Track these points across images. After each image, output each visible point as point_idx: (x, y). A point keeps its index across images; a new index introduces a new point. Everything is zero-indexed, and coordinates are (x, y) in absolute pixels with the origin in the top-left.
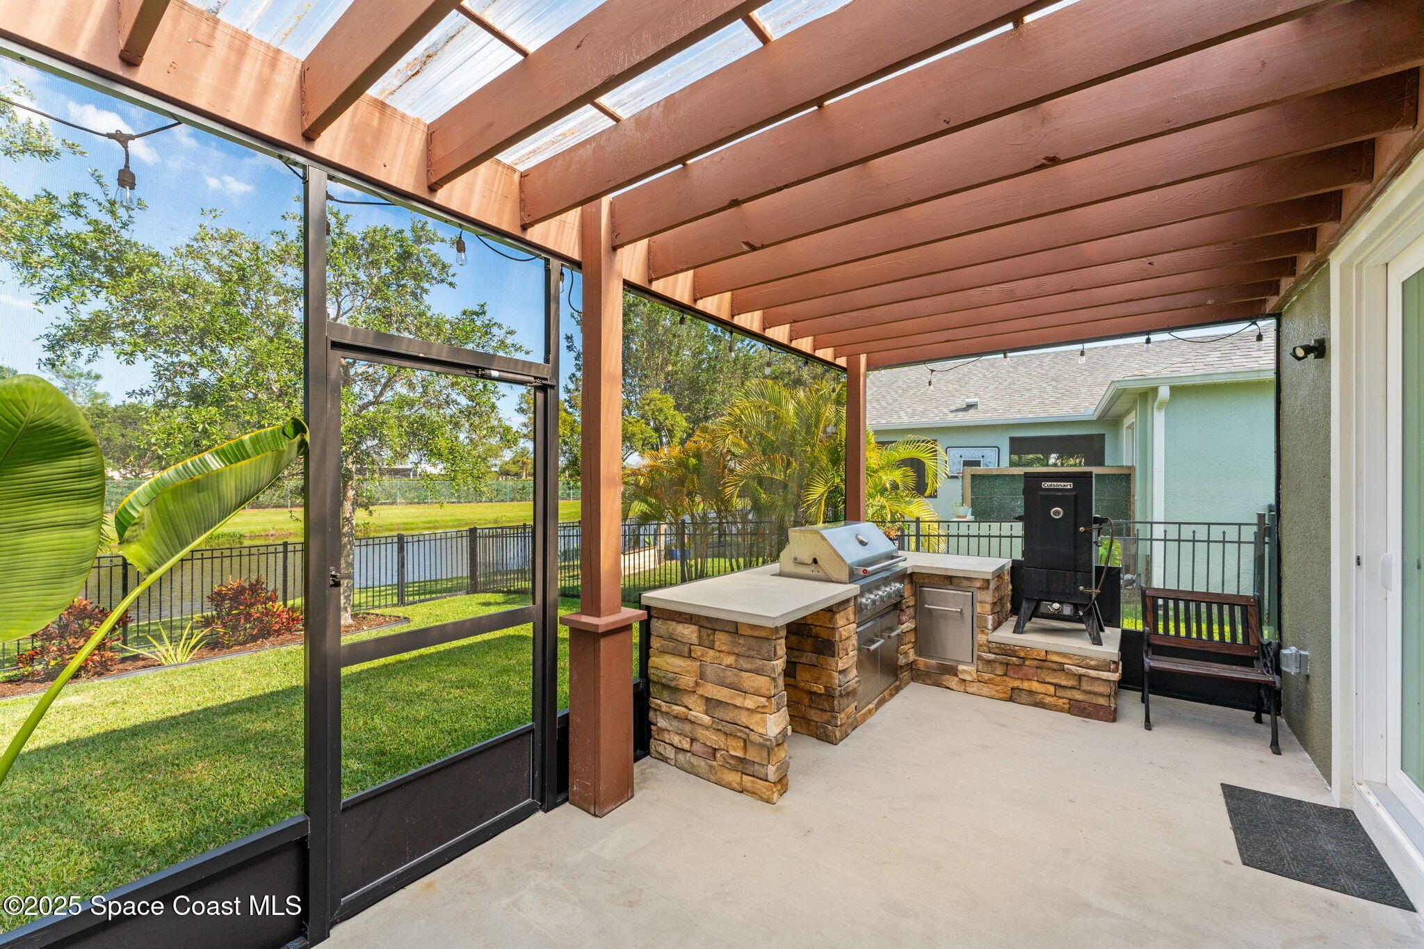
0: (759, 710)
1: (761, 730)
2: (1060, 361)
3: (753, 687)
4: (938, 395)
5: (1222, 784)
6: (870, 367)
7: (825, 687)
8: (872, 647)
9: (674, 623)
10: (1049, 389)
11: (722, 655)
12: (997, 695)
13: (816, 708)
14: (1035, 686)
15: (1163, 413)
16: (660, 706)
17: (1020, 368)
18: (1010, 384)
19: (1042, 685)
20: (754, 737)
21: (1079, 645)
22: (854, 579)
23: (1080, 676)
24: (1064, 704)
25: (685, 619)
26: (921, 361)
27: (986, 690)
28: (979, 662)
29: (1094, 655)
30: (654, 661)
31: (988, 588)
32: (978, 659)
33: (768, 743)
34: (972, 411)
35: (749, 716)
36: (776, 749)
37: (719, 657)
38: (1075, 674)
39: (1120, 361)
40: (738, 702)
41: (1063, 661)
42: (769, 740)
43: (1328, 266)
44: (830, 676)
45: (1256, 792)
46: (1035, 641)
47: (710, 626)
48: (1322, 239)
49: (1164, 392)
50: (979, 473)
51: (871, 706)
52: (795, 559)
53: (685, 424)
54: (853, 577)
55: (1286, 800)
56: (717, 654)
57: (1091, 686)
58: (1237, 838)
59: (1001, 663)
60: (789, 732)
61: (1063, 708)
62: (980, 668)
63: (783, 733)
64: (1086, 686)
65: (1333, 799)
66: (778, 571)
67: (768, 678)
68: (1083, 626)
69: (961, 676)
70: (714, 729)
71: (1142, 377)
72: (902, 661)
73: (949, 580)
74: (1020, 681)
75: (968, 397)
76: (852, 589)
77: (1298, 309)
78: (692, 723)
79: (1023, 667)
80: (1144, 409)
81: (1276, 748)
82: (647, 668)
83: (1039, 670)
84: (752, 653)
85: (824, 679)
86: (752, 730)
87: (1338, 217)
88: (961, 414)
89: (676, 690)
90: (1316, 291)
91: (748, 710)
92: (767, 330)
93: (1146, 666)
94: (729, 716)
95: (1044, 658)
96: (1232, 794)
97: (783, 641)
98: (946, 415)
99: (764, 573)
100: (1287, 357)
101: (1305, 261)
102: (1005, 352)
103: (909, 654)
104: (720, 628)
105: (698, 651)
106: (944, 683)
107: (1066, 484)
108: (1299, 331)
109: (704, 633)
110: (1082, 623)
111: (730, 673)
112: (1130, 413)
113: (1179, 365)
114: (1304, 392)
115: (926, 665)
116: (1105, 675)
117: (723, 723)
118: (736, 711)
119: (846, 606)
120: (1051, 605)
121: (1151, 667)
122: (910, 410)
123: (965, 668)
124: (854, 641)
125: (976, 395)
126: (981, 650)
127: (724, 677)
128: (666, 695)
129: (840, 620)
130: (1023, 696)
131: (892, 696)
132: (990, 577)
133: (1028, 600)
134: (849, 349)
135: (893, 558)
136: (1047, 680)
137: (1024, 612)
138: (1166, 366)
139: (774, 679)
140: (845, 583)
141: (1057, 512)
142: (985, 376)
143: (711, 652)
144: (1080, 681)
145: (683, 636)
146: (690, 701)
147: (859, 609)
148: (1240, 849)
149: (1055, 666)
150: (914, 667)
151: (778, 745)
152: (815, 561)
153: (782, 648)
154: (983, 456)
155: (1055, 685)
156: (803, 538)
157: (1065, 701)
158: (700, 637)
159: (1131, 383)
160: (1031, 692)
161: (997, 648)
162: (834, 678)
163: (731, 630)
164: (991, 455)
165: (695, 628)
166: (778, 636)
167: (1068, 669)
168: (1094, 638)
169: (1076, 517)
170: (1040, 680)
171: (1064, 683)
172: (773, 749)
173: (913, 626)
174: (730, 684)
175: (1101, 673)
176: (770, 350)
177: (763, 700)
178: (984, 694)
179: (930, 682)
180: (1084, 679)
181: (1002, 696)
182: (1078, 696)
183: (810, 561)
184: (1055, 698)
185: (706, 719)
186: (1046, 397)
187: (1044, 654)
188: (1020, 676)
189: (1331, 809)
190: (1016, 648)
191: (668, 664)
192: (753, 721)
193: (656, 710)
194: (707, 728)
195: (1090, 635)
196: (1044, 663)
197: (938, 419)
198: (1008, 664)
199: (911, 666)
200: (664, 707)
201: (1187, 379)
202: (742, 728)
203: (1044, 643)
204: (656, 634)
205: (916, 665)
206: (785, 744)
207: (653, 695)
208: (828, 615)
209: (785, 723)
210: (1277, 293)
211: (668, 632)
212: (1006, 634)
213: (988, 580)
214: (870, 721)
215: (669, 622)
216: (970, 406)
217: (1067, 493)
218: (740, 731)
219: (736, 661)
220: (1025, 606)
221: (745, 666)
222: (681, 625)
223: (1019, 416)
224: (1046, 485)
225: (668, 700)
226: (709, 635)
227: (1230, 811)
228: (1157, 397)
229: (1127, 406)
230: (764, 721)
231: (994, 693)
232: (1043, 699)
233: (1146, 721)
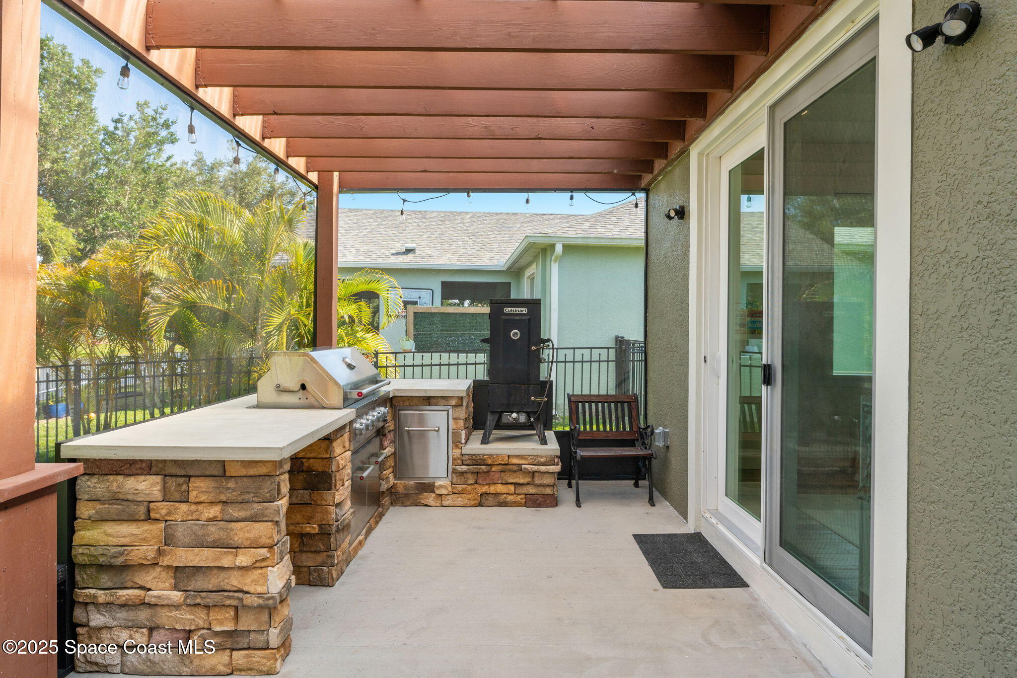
0: (257, 565)
1: (260, 589)
2: (476, 220)
3: (248, 539)
4: (379, 238)
5: (633, 535)
6: (343, 189)
7: (320, 526)
8: (365, 474)
9: (120, 478)
10: (470, 242)
11: (200, 507)
12: (469, 503)
13: (308, 552)
14: (500, 488)
15: (557, 265)
16: (95, 597)
17: (447, 222)
18: (440, 235)
19: (505, 486)
20: (249, 600)
21: (529, 447)
22: (347, 404)
23: (533, 473)
24: (521, 499)
25: (141, 468)
26: (395, 189)
27: (459, 500)
28: (454, 475)
29: (543, 453)
30: (84, 535)
31: (462, 405)
32: (453, 472)
33: (271, 602)
34: (410, 255)
35: (242, 576)
36: (279, 607)
37: (197, 511)
38: (530, 472)
39: (518, 225)
40: (226, 562)
41: (521, 462)
42: (273, 598)
43: (689, 154)
44: (327, 512)
45: (653, 535)
46: (500, 449)
47: (183, 472)
48: (690, 132)
49: (559, 248)
50: (421, 311)
51: (361, 538)
52: (278, 386)
53: (72, 241)
54: (347, 401)
55: (669, 536)
56: (194, 507)
57: (542, 479)
58: (654, 571)
59: (473, 473)
60: (293, 585)
61: (521, 503)
62: (454, 480)
63: (287, 586)
64: (538, 481)
65: (689, 528)
66: (255, 403)
67: (270, 524)
68: (534, 432)
69: (437, 492)
70: (189, 605)
71: (544, 235)
72: (384, 486)
73: (428, 400)
74: (487, 487)
75: (407, 242)
76: (348, 413)
77: (663, 186)
78: (150, 605)
79: (491, 473)
80: (544, 261)
81: (652, 502)
82: (70, 548)
83: (503, 474)
84: (247, 497)
85: (319, 516)
86: (247, 593)
87: (704, 116)
88: (401, 258)
89: (125, 568)
90: (677, 172)
91: (241, 568)
92: (237, 117)
93: (578, 457)
94: (213, 582)
95: (507, 463)
96: (640, 539)
97: (287, 476)
98: (387, 257)
99: (235, 407)
100: (656, 219)
101: (676, 147)
102: (468, 191)
103: (390, 479)
104: (198, 473)
105: (162, 509)
106: (422, 502)
107: (522, 309)
108: (664, 200)
109: (172, 483)
110: (534, 429)
111: (213, 529)
112: (530, 266)
113: (567, 229)
114: (667, 244)
115: (405, 487)
116: (552, 468)
117: (203, 594)
118: (223, 574)
119: (343, 432)
120: (510, 416)
121: (582, 456)
122: (353, 250)
123: (441, 483)
124: (349, 470)
125: (413, 241)
126: (456, 463)
127: (204, 535)
128: (105, 580)
129: (337, 448)
130: (490, 499)
131: (377, 523)
132: (464, 394)
133: (493, 412)
134: (323, 162)
135: (377, 382)
136: (509, 481)
137: (490, 424)
138: (559, 228)
139: (277, 523)
140: (339, 409)
141: (515, 334)
142: (419, 226)
143: (184, 507)
144: (533, 477)
145: (137, 492)
146: (146, 578)
147: (354, 434)
148: (657, 577)
149: (515, 468)
150: (393, 491)
151: (282, 601)
152: (303, 387)
153: (286, 485)
154: (420, 297)
155: (515, 484)
156: (288, 361)
157: (522, 496)
158: (165, 489)
159: (539, 239)
160: (496, 494)
161: (469, 459)
162: (330, 513)
163: (215, 473)
164: (426, 296)
165: (158, 479)
166: (281, 470)
167: (525, 469)
168: (542, 439)
169: (529, 339)
170: (503, 482)
171: (522, 481)
172: (275, 608)
173: (393, 450)
174: (214, 542)
175: (549, 467)
176: (239, 145)
177: (264, 552)
178: (458, 505)
179: (409, 503)
180: (536, 474)
181: (473, 502)
182: (532, 490)
183: (297, 387)
184: (515, 496)
185: (176, 596)
186: (469, 248)
187: (507, 458)
188: (487, 482)
189: (691, 534)
190: (485, 457)
191: (107, 535)
192: (248, 581)
193: (86, 604)
194: (177, 607)
195: (539, 437)
196: (507, 467)
197: (380, 260)
198: (478, 472)
199: (391, 491)
200: (102, 596)
201: (572, 240)
202: (231, 594)
203: (504, 449)
204: (86, 497)
205: (395, 489)
206: (288, 598)
207: (81, 584)
208: (324, 444)
209: (288, 573)
210: (652, 172)
211: (110, 491)
212: (475, 447)
213: (462, 397)
214: (361, 553)
215: (111, 478)
216: (409, 251)
217: (524, 318)
218: (229, 598)
219: (222, 511)
220: (490, 419)
221: (236, 515)
222: (132, 478)
223: (449, 263)
224: (507, 310)
225: (109, 584)
226: (180, 485)
227: (644, 553)
228: (554, 252)
229: (530, 259)
230: (265, 577)
231: (466, 501)
232: (506, 498)
233: (576, 501)
